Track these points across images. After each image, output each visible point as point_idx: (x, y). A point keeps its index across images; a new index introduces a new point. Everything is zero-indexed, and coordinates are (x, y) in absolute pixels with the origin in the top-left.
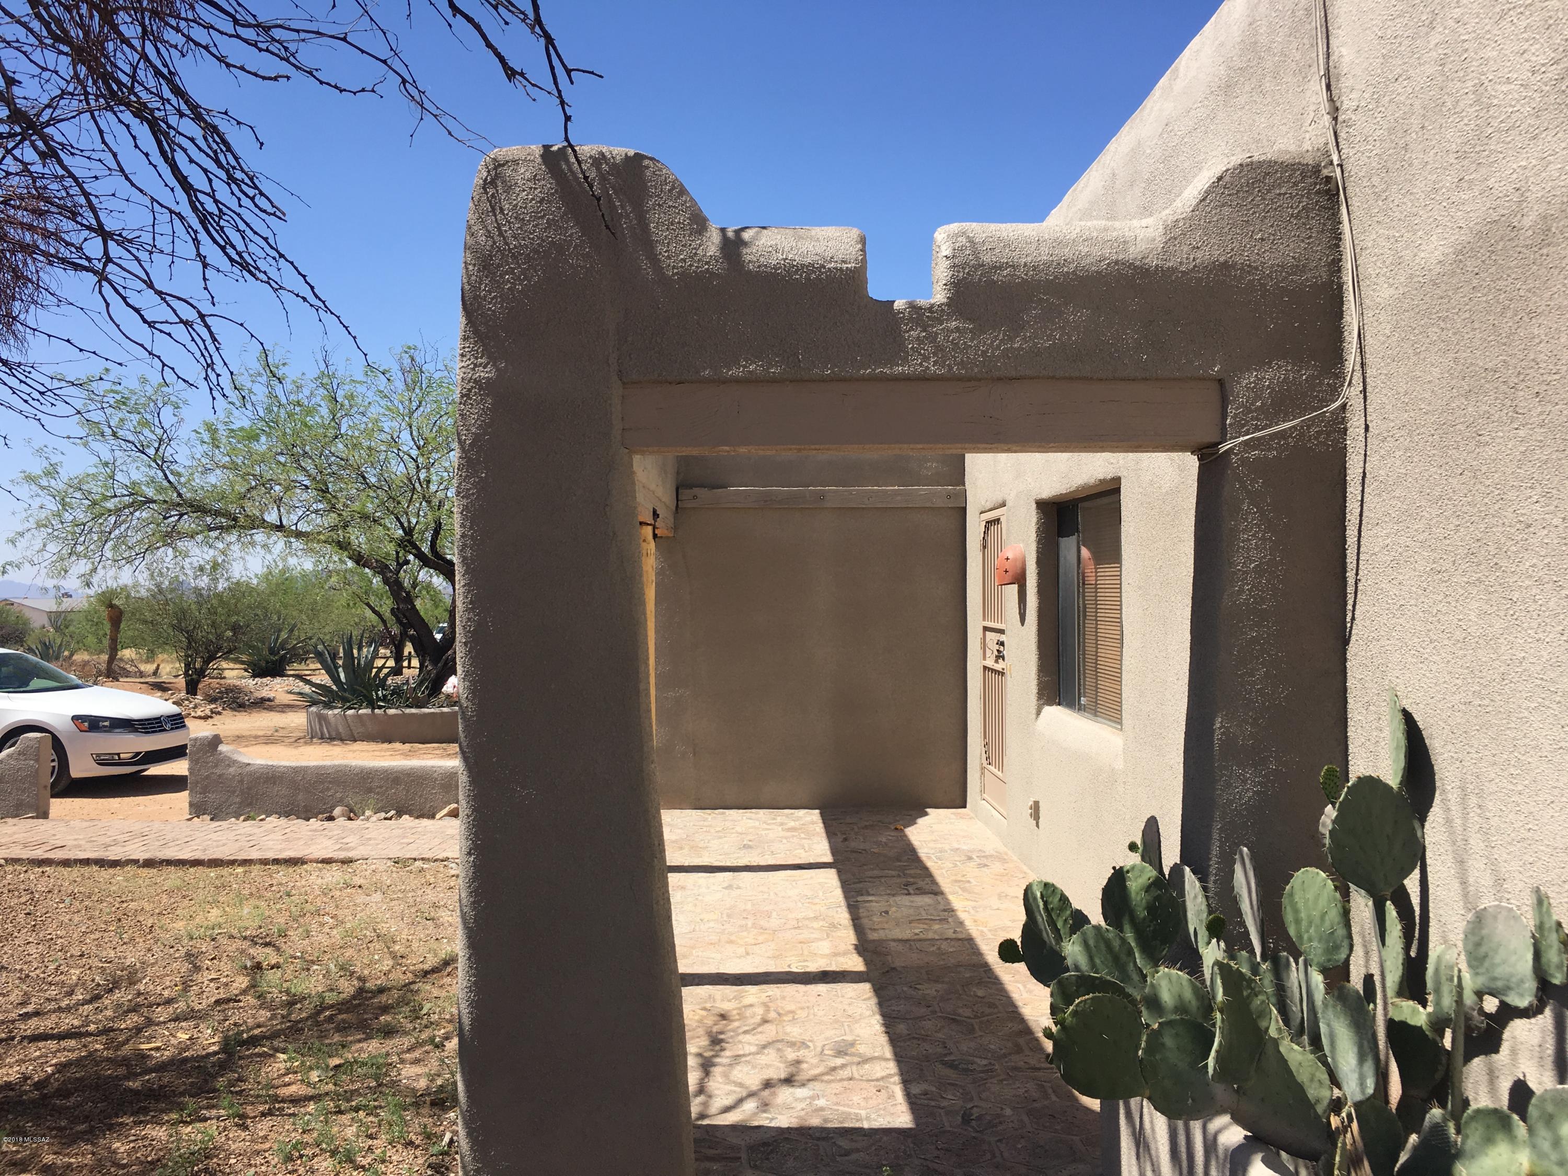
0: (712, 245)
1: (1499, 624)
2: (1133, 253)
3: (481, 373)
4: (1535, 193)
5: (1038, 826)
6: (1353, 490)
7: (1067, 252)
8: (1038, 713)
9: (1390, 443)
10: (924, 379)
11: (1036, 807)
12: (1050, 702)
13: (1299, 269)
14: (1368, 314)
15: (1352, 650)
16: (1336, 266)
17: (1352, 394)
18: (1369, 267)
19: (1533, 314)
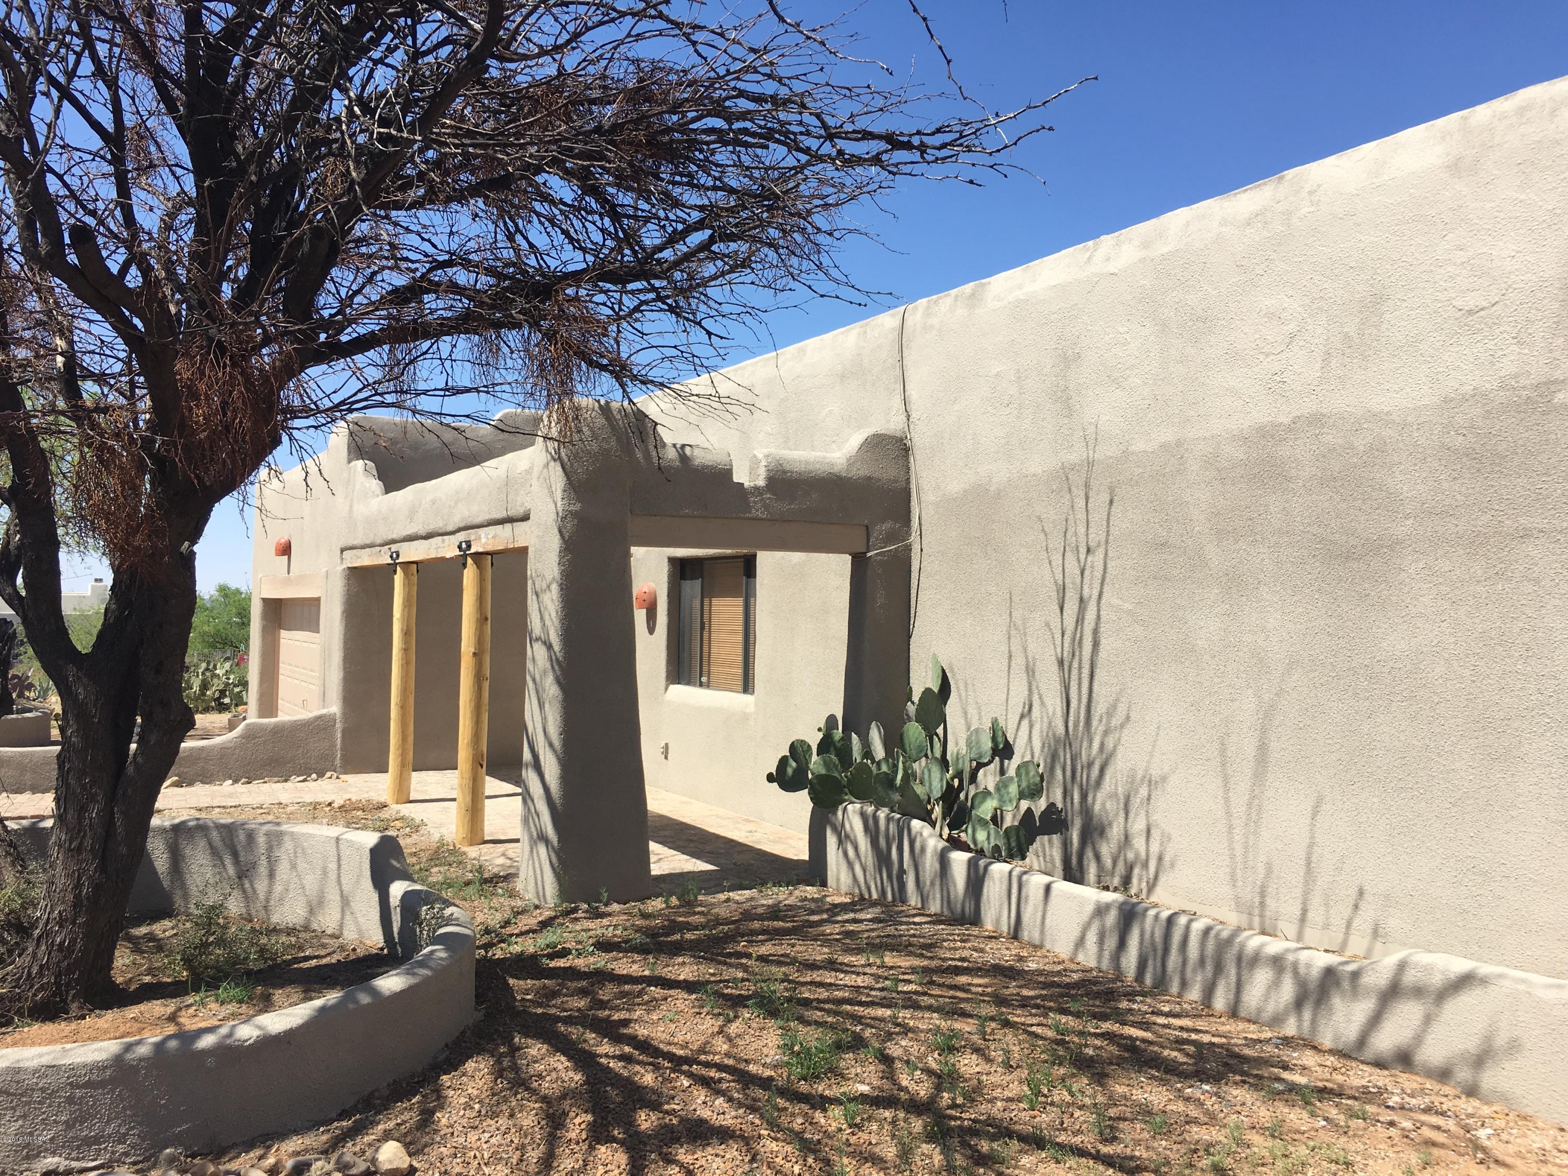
0: (671, 454)
1: (978, 629)
2: (836, 470)
3: (572, 508)
4: (995, 480)
5: (666, 758)
6: (915, 575)
7: (811, 467)
8: (666, 689)
9: (932, 558)
10: (756, 519)
11: (666, 747)
12: (673, 683)
13: (896, 481)
14: (923, 505)
15: (912, 640)
16: (908, 481)
17: (914, 537)
18: (924, 484)
19: (993, 522)
